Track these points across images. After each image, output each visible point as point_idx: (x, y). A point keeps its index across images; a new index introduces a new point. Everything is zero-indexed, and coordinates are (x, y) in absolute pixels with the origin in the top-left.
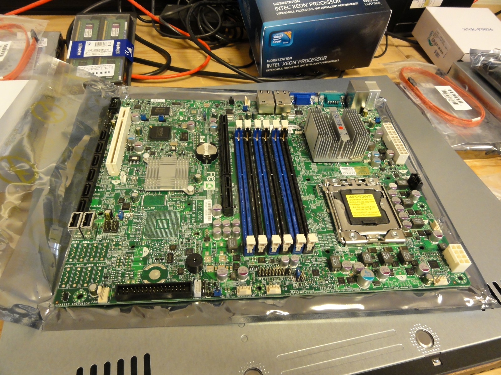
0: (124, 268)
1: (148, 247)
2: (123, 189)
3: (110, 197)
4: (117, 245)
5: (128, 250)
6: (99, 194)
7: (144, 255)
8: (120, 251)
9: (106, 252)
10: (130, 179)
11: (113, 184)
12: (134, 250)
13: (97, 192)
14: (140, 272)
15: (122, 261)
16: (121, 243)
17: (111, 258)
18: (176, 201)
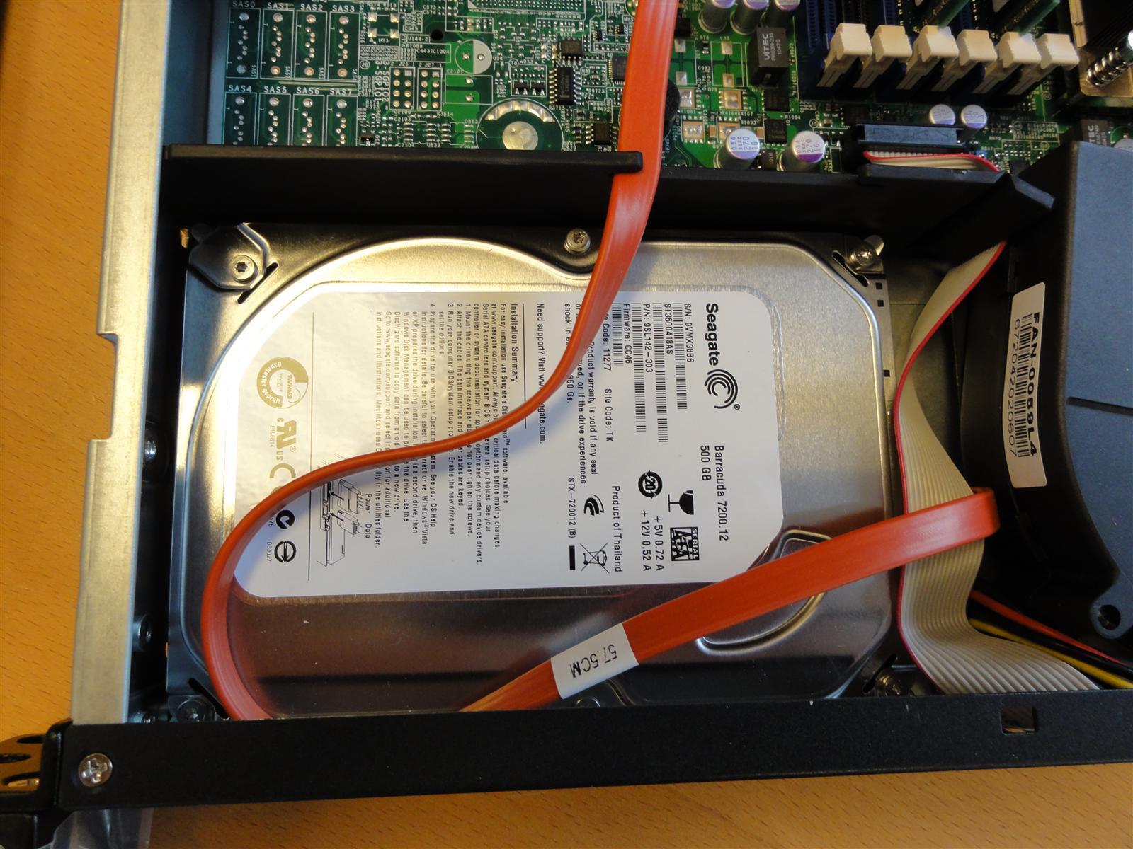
0: (419, 109)
1: (488, 40)
4: (384, 24)
5: (425, 47)
7: (479, 67)
8: (398, 50)
9: (352, 48)
12: (443, 47)
14: (471, 125)
15: (408, 84)
16: (394, 19)
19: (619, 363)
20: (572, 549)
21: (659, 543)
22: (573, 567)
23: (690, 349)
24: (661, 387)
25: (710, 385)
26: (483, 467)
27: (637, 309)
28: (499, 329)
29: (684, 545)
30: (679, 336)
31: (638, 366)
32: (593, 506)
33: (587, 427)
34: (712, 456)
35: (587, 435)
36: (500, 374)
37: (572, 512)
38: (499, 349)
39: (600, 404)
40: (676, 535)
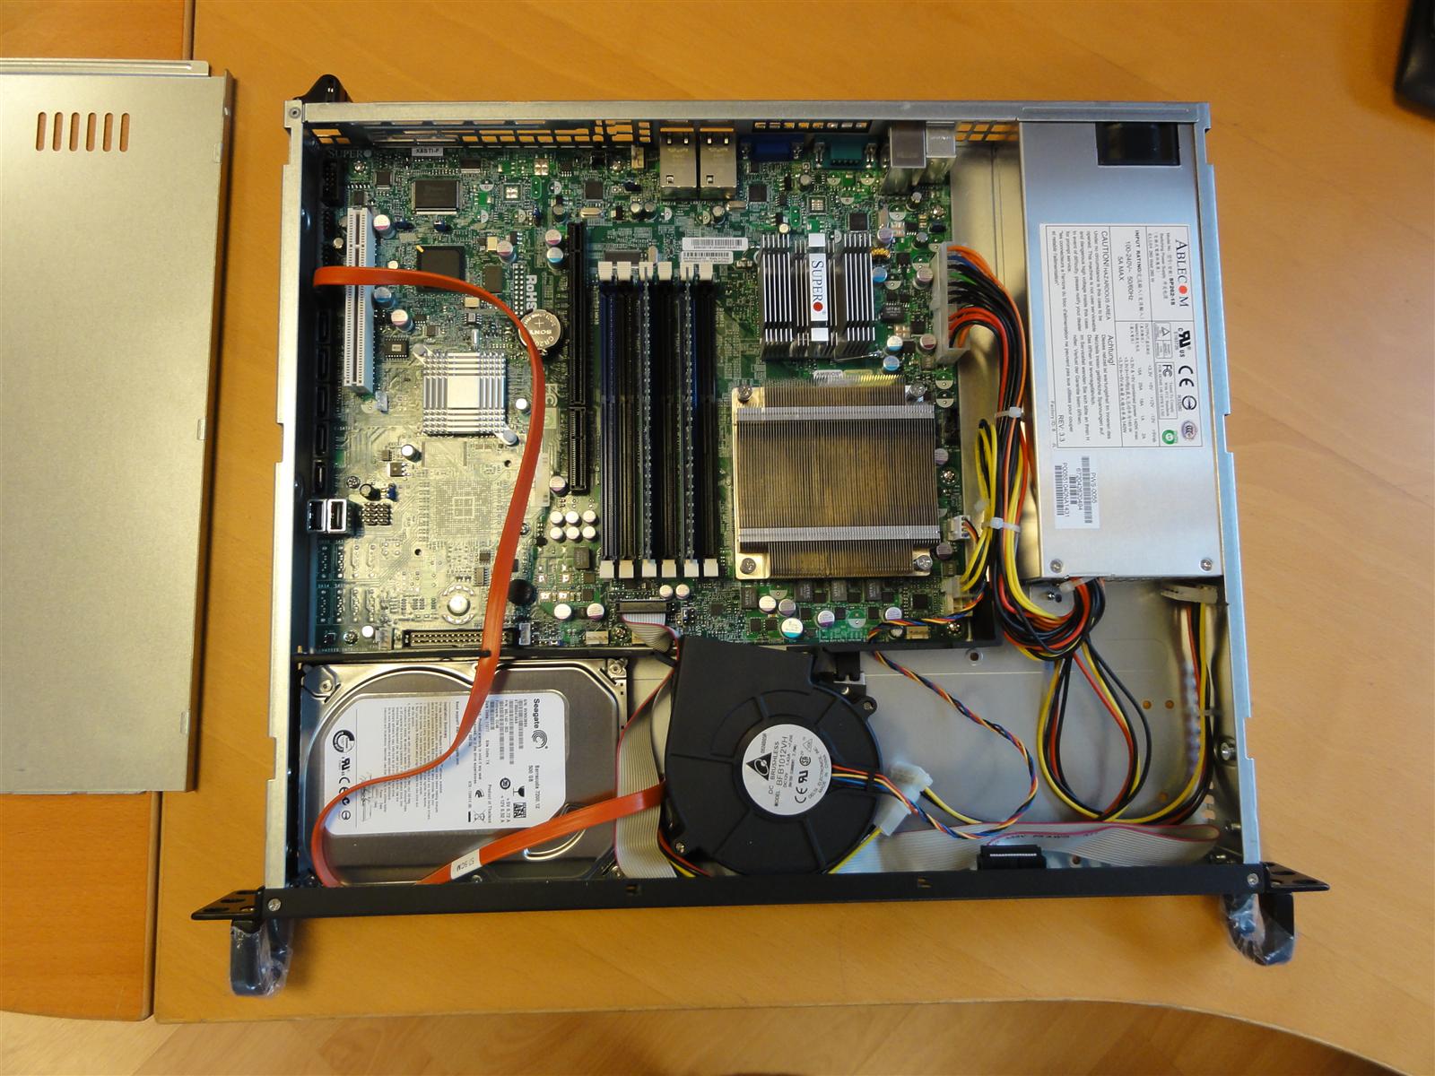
19: (493, 728)
20: (469, 813)
21: (508, 810)
22: (469, 821)
23: (526, 721)
24: (512, 739)
25: (534, 737)
26: (431, 777)
27: (501, 703)
28: (439, 714)
29: (519, 811)
30: (521, 715)
31: (502, 729)
32: (479, 794)
33: (477, 758)
34: (534, 771)
35: (477, 761)
36: (439, 735)
37: (470, 797)
38: (438, 724)
39: (483, 747)
40: (516, 806)
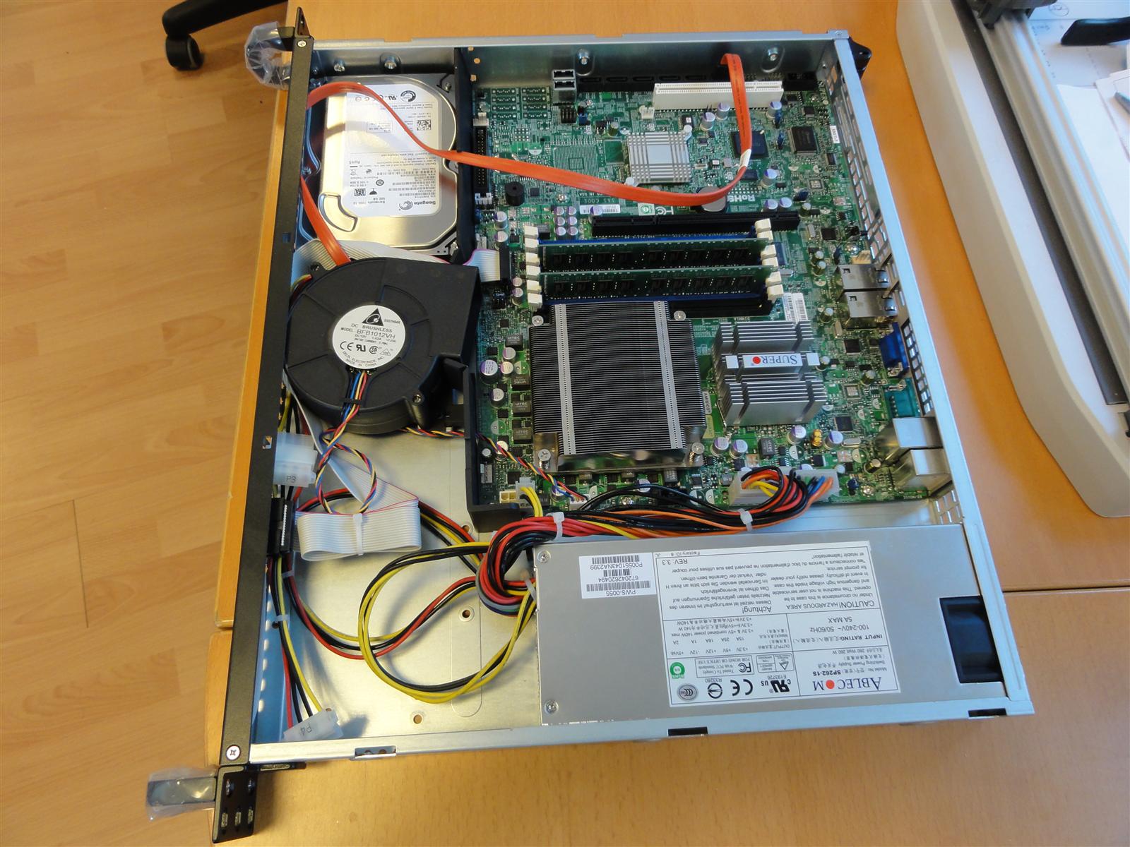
0: (514, 136)
1: (543, 153)
2: (630, 118)
3: (616, 108)
4: (545, 125)
6: (620, 97)
7: (531, 152)
8: (536, 130)
9: (535, 118)
10: (650, 123)
11: (639, 107)
12: (538, 141)
13: (624, 96)
14: (510, 150)
15: (523, 133)
16: (547, 128)
17: (526, 122)
18: (615, 174)
